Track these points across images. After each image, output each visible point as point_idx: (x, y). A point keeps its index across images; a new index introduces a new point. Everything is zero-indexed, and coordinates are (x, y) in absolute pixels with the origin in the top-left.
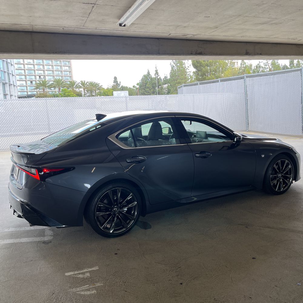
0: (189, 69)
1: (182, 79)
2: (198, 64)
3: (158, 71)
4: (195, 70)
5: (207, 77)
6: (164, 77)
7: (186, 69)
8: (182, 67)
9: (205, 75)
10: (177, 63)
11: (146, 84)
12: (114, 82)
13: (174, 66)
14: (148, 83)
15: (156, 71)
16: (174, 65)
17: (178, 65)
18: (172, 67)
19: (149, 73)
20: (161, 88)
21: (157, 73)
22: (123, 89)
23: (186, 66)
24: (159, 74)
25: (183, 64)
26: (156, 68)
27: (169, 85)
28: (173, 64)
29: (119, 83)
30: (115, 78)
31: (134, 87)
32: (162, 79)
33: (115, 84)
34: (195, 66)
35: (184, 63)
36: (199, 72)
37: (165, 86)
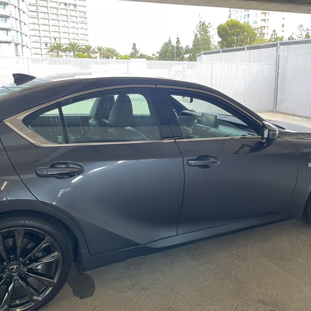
0: (213, 39)
2: (224, 32)
3: (179, 39)
4: (220, 39)
6: (185, 47)
7: (210, 38)
8: (206, 36)
10: (201, 31)
11: (166, 52)
12: (133, 49)
13: (197, 35)
14: (169, 52)
15: (178, 39)
16: (198, 33)
17: (202, 33)
18: (195, 36)
19: (170, 41)
20: (182, 57)
21: (178, 42)
22: (142, 56)
23: (210, 35)
24: (180, 42)
25: (208, 33)
26: (178, 36)
27: (191, 54)
29: (137, 50)
30: (134, 45)
31: (153, 55)
32: (184, 49)
33: (134, 51)
34: (221, 34)
35: (209, 31)
36: (225, 42)
37: (187, 56)
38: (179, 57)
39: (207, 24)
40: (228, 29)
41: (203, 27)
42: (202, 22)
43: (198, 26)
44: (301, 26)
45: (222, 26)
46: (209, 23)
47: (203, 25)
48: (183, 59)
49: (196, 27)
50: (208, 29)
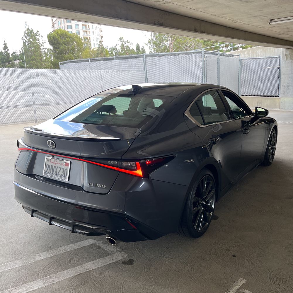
0: (44, 46)
1: (37, 56)
2: (55, 41)
3: (7, 45)
4: (51, 48)
5: (65, 56)
6: (12, 53)
7: (40, 45)
8: (36, 43)
9: (64, 54)
10: (30, 39)
13: (26, 41)
15: (5, 45)
16: (27, 40)
17: (31, 40)
18: (24, 42)
20: (12, 64)
21: (6, 48)
23: (40, 42)
24: (8, 49)
25: (37, 40)
26: (5, 41)
27: (21, 61)
28: (25, 39)
32: (11, 55)
34: (52, 43)
35: (38, 39)
36: (57, 50)
37: (17, 62)
38: (9, 63)
39: (35, 32)
40: (59, 38)
41: (31, 34)
42: (29, 30)
43: (26, 34)
44: (122, 38)
45: (52, 35)
46: (37, 31)
47: (31, 33)
48: (13, 66)
49: (24, 34)
50: (37, 36)
